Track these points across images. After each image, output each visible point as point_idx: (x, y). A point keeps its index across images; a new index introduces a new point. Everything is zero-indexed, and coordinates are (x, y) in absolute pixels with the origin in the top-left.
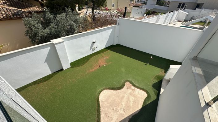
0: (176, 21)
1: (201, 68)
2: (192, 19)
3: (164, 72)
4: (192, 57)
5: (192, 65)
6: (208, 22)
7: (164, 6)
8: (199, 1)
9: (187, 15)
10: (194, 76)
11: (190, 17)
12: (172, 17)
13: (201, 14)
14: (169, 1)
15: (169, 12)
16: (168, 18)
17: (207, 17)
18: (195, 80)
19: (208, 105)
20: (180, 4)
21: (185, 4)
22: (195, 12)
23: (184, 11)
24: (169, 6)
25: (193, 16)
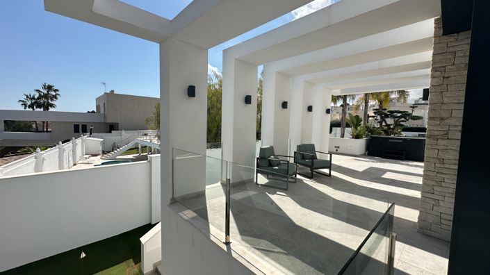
0: (87, 156)
1: (189, 209)
3: (133, 264)
4: (169, 201)
5: (177, 213)
6: (140, 147)
7: (37, 131)
8: (110, 120)
9: (103, 143)
10: (192, 224)
11: (109, 145)
12: (74, 151)
13: (124, 138)
14: (44, 122)
15: (61, 143)
16: (66, 154)
17: (136, 141)
18: (196, 227)
19: (228, 243)
20: (75, 125)
21: (86, 125)
22: (114, 137)
23: (93, 137)
24: (49, 132)
25: (114, 143)
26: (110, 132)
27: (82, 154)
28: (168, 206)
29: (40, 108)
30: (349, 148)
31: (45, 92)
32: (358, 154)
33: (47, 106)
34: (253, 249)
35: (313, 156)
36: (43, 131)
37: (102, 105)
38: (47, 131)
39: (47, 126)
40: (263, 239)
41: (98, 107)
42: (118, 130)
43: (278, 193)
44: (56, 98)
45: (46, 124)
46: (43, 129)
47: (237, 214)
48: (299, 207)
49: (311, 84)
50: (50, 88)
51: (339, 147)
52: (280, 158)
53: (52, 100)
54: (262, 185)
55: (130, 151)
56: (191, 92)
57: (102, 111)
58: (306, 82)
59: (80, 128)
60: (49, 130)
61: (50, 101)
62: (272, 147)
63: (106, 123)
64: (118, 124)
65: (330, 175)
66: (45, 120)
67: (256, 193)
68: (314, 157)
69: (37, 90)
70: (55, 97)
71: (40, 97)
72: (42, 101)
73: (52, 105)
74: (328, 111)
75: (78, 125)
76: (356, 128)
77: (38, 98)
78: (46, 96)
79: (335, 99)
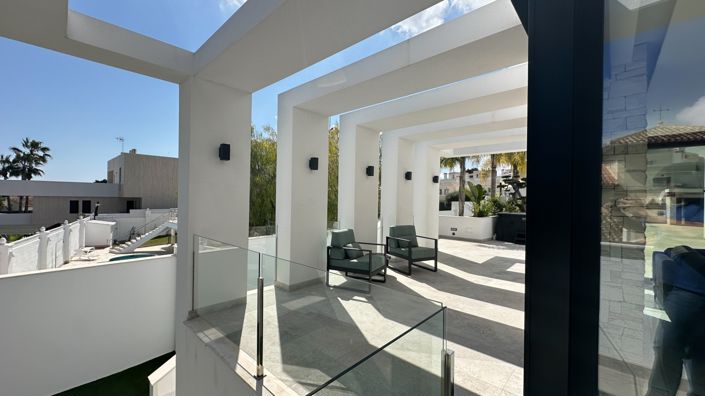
0: (88, 249)
1: (213, 326)
2: (133, 234)
4: (186, 315)
5: (196, 332)
6: (173, 234)
7: (10, 211)
8: (128, 194)
9: (115, 229)
10: (213, 349)
11: (125, 232)
12: (66, 241)
13: (148, 220)
14: (21, 198)
15: (44, 229)
16: (51, 247)
17: (166, 225)
18: (218, 355)
19: (260, 378)
20: (71, 202)
21: (89, 202)
22: (133, 218)
23: (100, 219)
24: (30, 212)
25: (133, 228)
26: (128, 212)
27: (81, 247)
28: (184, 322)
29: (17, 175)
30: (469, 230)
31: (27, 151)
32: (482, 238)
33: (28, 174)
34: (295, 385)
35: (410, 243)
36: (20, 211)
37: (116, 171)
38: (26, 211)
39: (27, 202)
40: (315, 367)
41: (110, 174)
42: (140, 208)
43: (356, 298)
44: (44, 161)
45: (25, 201)
46: (20, 207)
47: (286, 333)
48: (381, 317)
49: (408, 142)
50: (35, 145)
51: (456, 230)
52: (363, 247)
53: (37, 164)
54: (335, 287)
55: (157, 239)
56: (224, 152)
57: (116, 180)
58: (401, 138)
59: (80, 205)
60: (30, 209)
61: (34, 165)
62: (351, 231)
63: (121, 199)
64: (140, 199)
65: (435, 269)
66: (24, 194)
67: (323, 298)
68: (413, 244)
69: (14, 149)
70: (43, 159)
71: (18, 159)
72: (21, 165)
73: (36, 172)
74: (435, 179)
75: (77, 202)
76: (479, 203)
77: (14, 161)
78: (27, 158)
79: (448, 162)
